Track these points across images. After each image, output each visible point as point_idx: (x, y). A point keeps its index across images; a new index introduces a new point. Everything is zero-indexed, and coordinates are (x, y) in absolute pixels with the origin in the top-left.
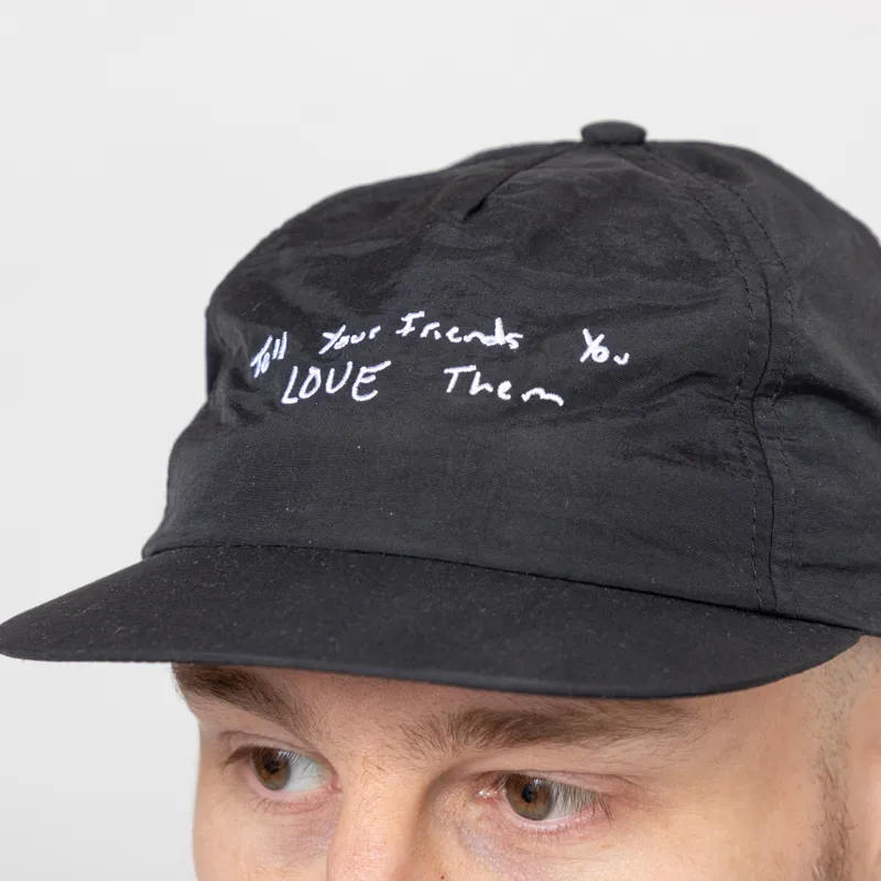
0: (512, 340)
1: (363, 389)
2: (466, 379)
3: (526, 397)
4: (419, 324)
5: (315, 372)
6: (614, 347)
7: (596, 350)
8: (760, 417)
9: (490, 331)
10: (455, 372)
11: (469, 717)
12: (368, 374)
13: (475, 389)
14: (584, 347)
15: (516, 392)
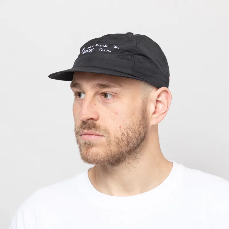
0: (107, 46)
1: (91, 51)
2: (101, 50)
3: (107, 51)
4: (97, 45)
5: (86, 50)
6: (118, 47)
7: (116, 47)
8: (135, 57)
9: (105, 46)
10: (100, 49)
11: (98, 84)
12: (91, 50)
13: (102, 50)
14: (114, 47)
15: (106, 51)
